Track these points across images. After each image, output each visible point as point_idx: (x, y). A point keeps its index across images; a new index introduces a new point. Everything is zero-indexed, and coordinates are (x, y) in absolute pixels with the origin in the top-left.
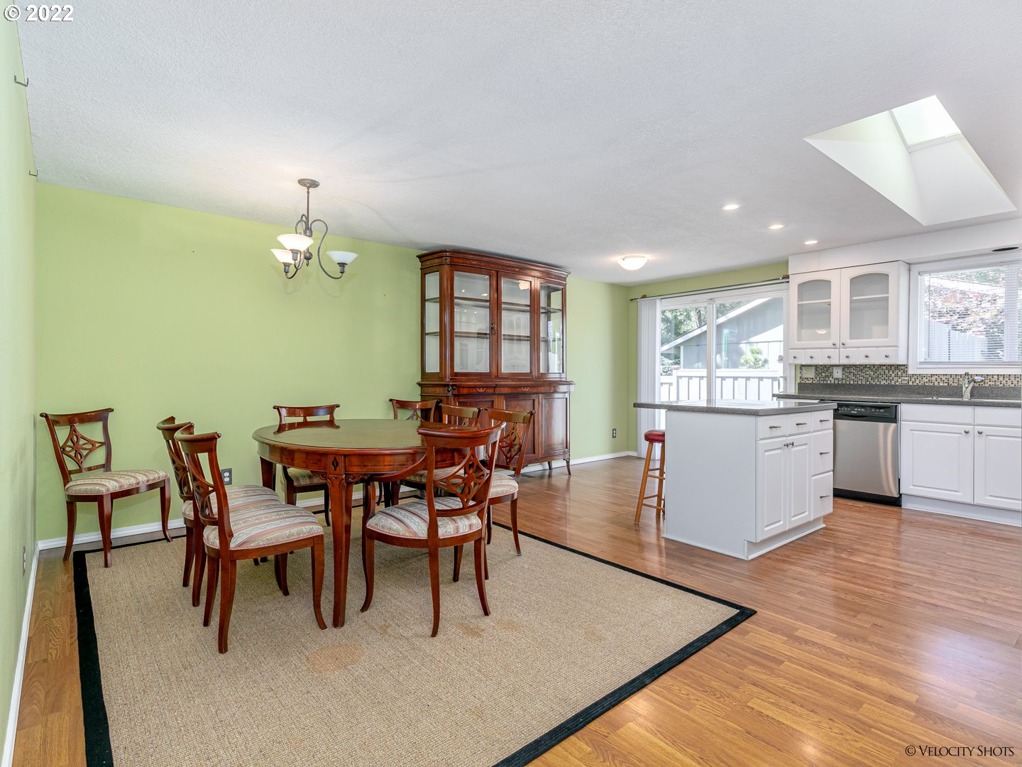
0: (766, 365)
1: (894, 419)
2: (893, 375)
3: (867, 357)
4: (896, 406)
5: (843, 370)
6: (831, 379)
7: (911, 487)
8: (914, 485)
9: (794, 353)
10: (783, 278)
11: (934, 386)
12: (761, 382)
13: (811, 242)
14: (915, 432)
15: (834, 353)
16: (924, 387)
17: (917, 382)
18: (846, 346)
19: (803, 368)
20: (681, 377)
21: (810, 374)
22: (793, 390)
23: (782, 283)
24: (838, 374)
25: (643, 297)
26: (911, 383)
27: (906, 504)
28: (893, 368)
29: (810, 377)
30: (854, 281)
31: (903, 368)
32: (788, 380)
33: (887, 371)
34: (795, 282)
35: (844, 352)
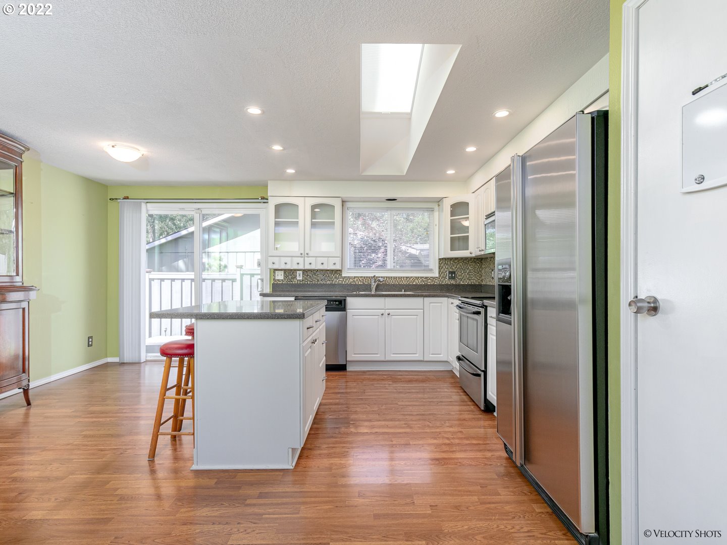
0: (226, 270)
1: (343, 309)
2: (334, 277)
3: (322, 264)
4: (345, 300)
5: (303, 273)
6: (295, 280)
7: (353, 355)
8: (355, 354)
9: (271, 260)
10: (261, 199)
11: (356, 284)
12: (223, 283)
13: (291, 171)
14: (355, 317)
15: (301, 260)
16: (351, 285)
17: (347, 282)
18: (309, 255)
19: (276, 272)
20: (153, 279)
21: (280, 276)
22: (268, 290)
23: (260, 202)
24: (300, 277)
25: (124, 199)
26: (343, 283)
27: (349, 368)
28: (334, 272)
29: (281, 278)
30: (314, 207)
31: (339, 272)
32: (264, 282)
33: (330, 274)
34: (273, 202)
35: (308, 260)
